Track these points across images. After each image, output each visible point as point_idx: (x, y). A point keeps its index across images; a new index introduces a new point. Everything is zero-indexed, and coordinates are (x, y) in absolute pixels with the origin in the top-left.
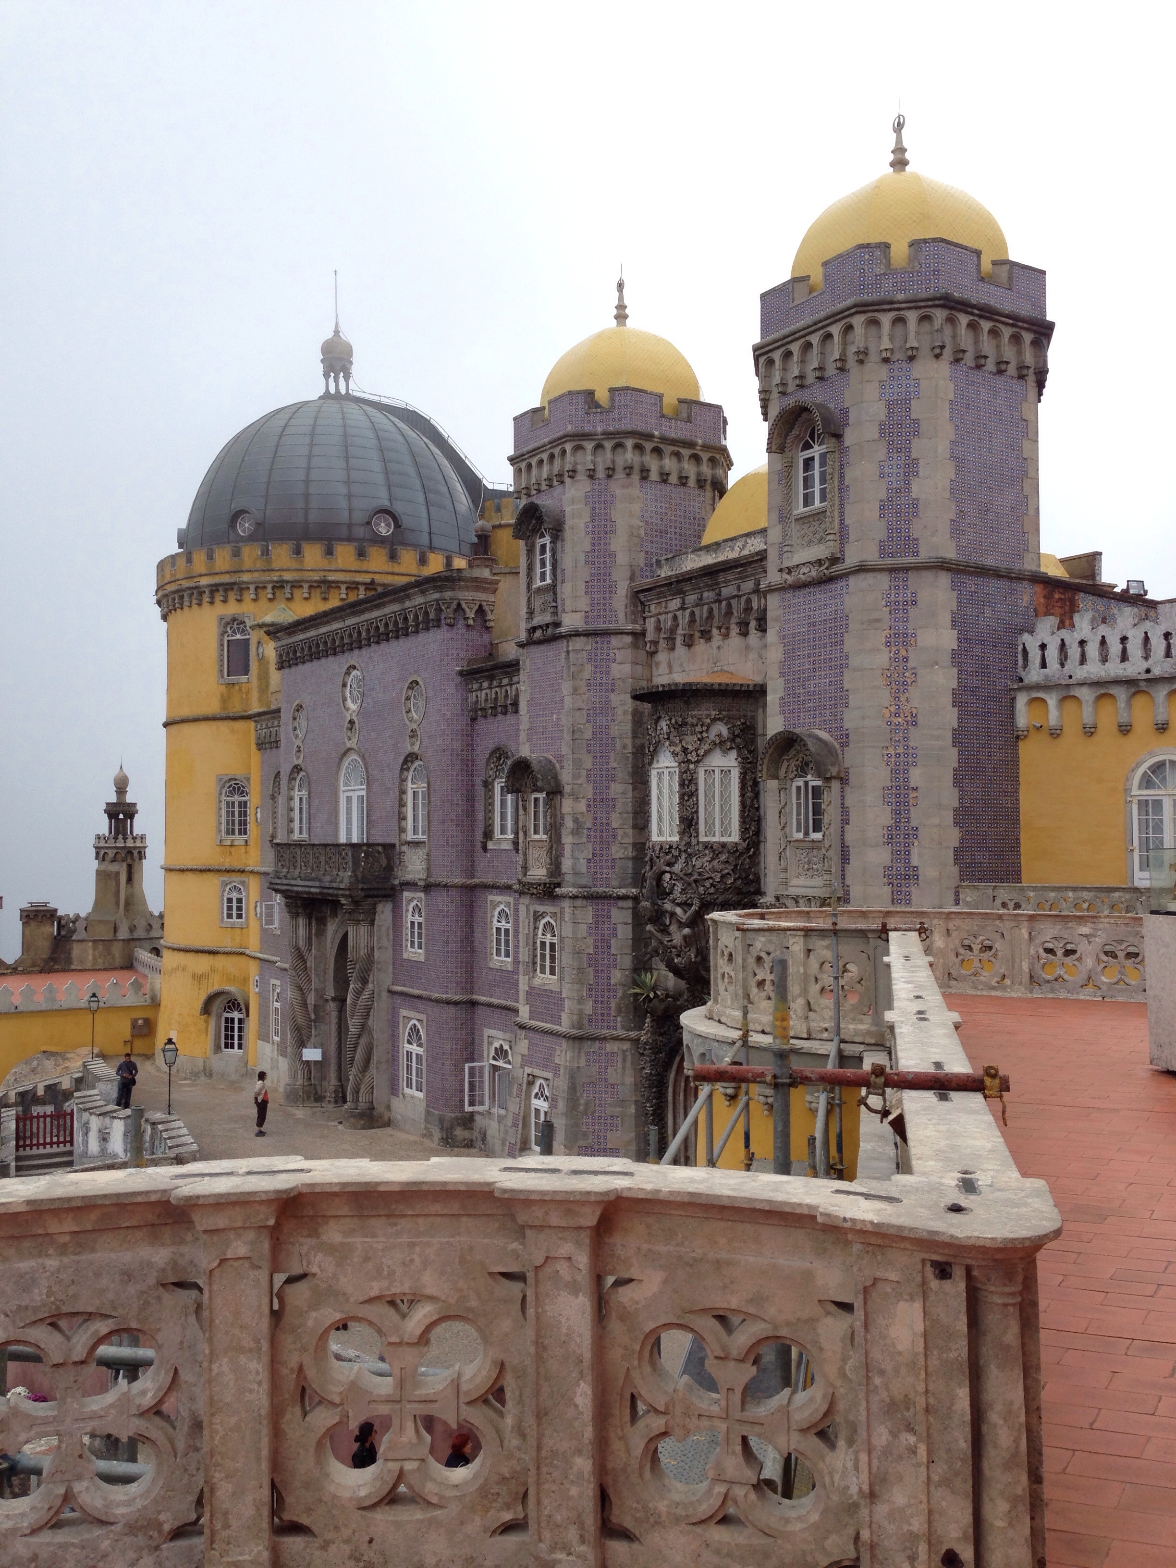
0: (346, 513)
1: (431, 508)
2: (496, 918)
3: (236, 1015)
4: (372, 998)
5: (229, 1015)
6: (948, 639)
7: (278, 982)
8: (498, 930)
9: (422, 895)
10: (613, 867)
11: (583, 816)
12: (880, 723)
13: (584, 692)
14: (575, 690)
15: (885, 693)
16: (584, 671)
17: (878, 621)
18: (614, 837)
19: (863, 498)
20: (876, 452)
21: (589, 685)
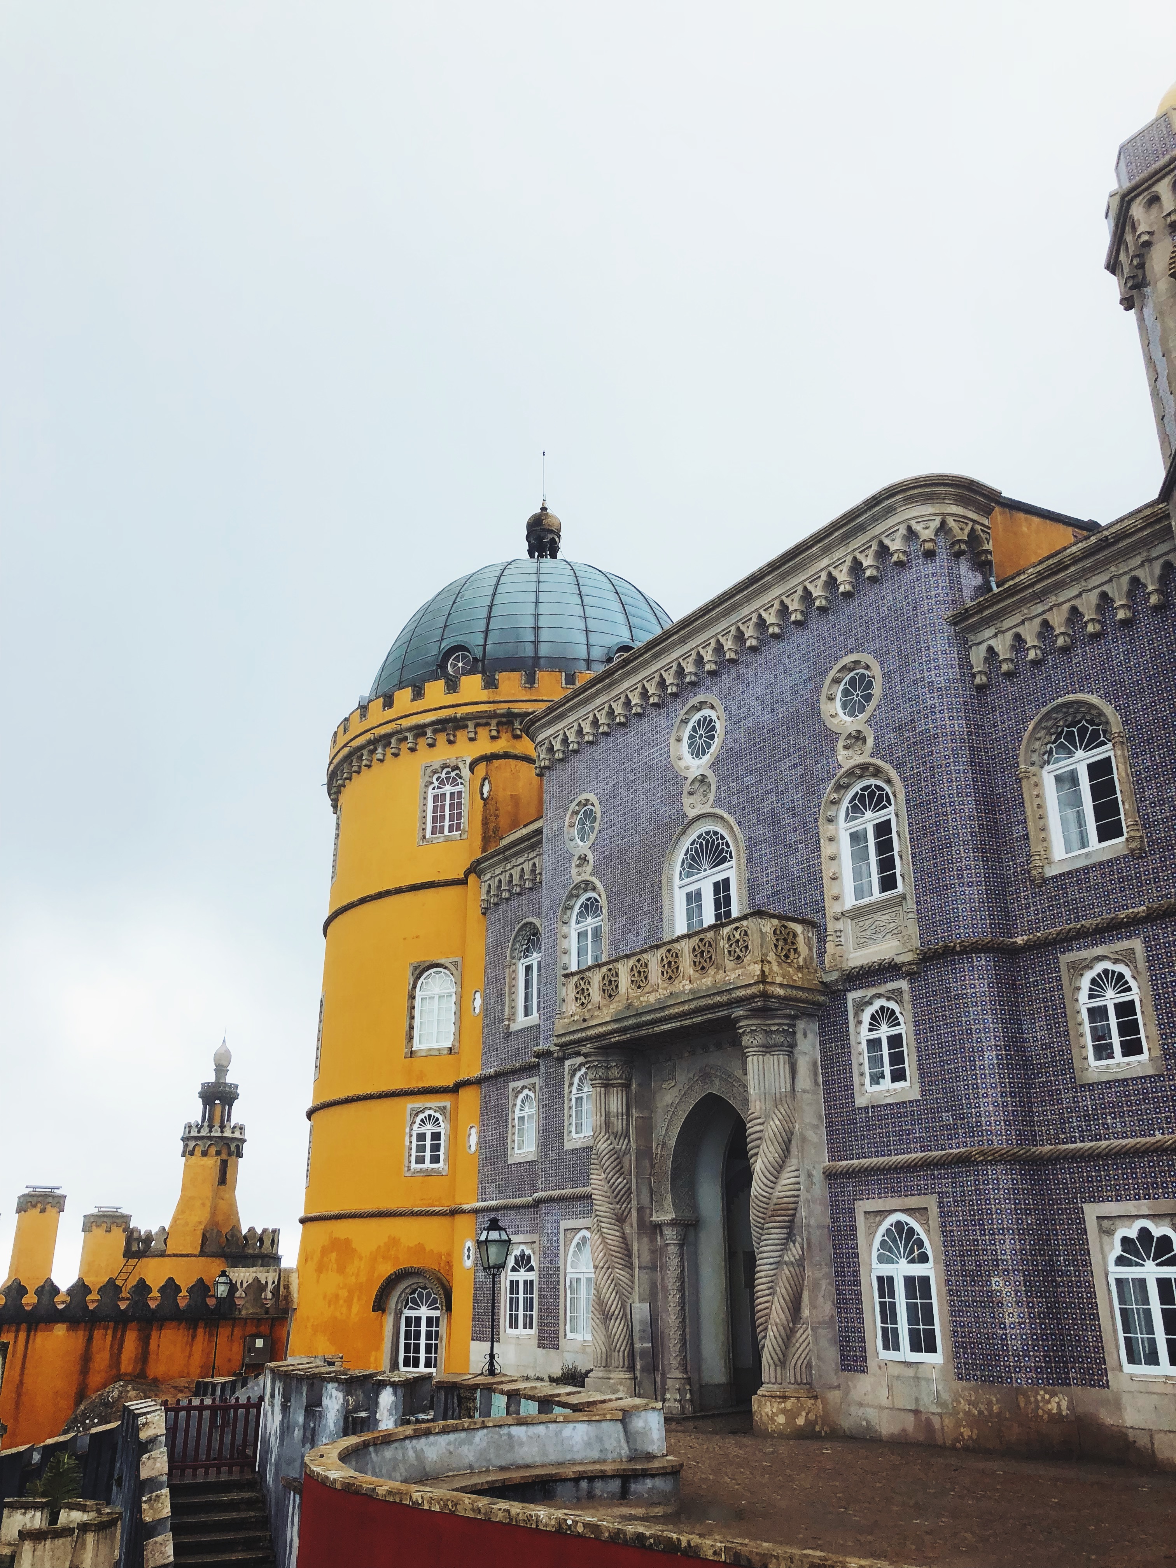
0: (584, 647)
2: (1086, 993)
3: (424, 1312)
5: (413, 1313)
8: (1098, 1011)
9: (902, 984)
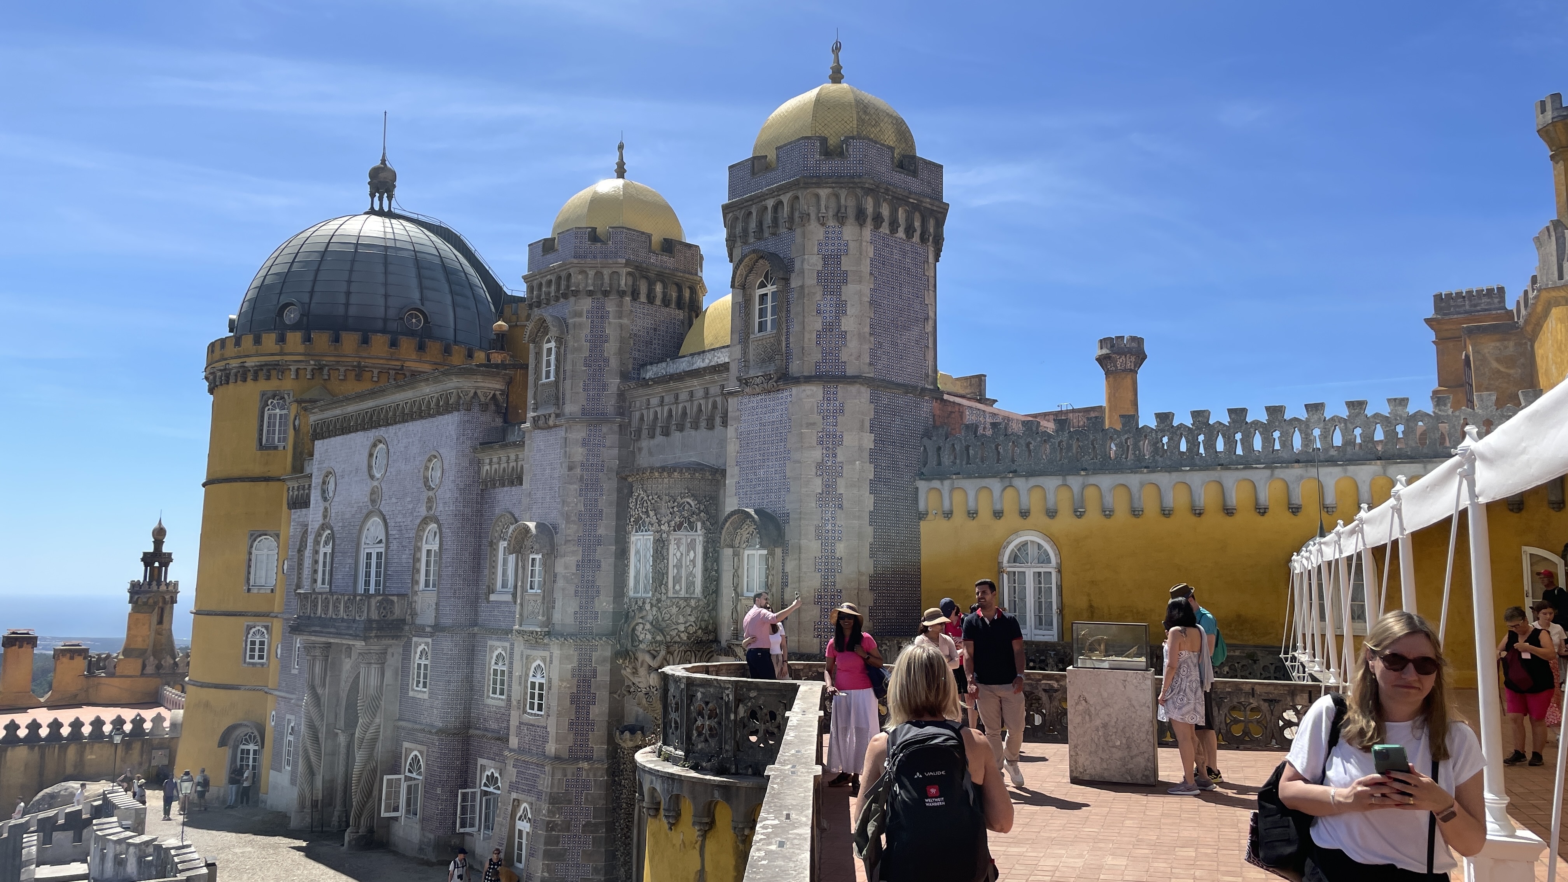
0: (383, 309)
1: (457, 309)
2: (493, 661)
3: (252, 747)
4: (378, 732)
5: (245, 747)
6: (868, 440)
7: (292, 717)
8: (495, 671)
9: (429, 640)
10: (596, 618)
11: (573, 574)
12: (814, 505)
13: (578, 471)
14: (570, 469)
15: (818, 481)
16: (579, 453)
17: (814, 424)
18: (598, 592)
19: (804, 328)
20: (814, 294)
21: (582, 465)
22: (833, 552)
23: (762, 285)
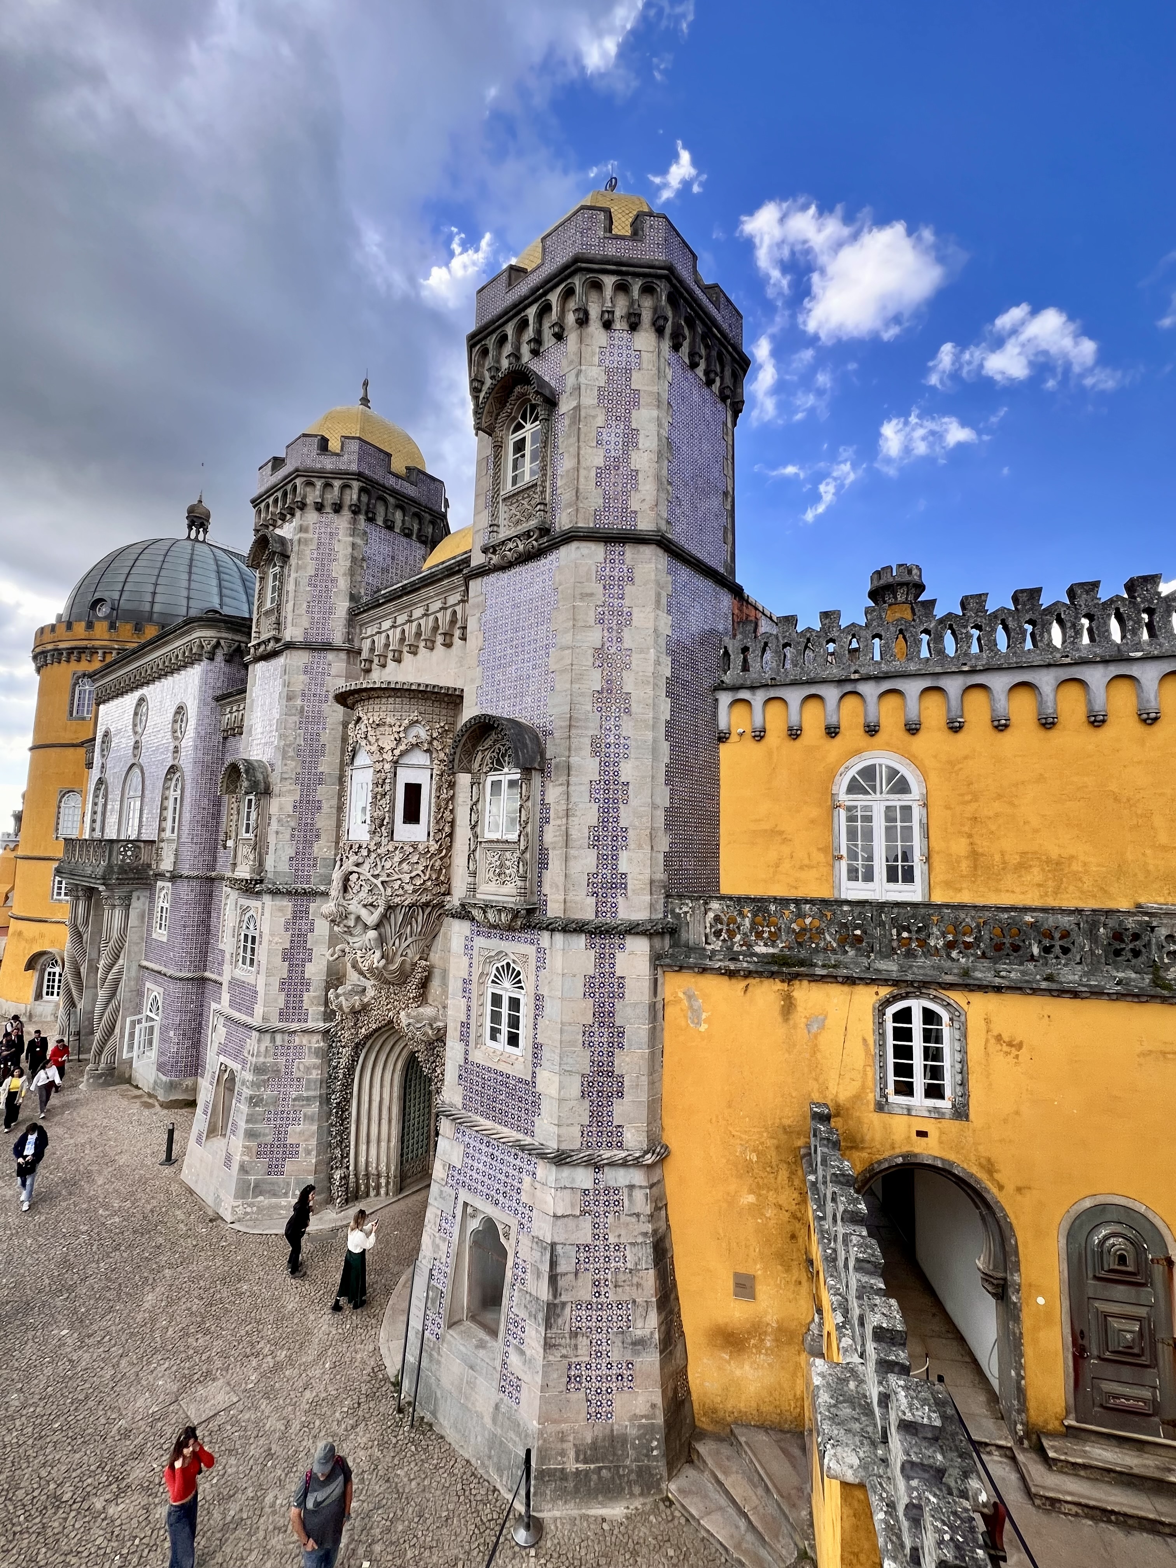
3: (57, 970)
5: (52, 970)
6: (664, 623)
10: (315, 865)
11: (289, 816)
12: (589, 708)
13: (299, 702)
14: (289, 698)
15: (597, 674)
16: (300, 681)
17: (592, 595)
18: (318, 836)
19: (579, 463)
20: (594, 417)
21: (303, 695)
22: (616, 774)
23: (519, 427)
